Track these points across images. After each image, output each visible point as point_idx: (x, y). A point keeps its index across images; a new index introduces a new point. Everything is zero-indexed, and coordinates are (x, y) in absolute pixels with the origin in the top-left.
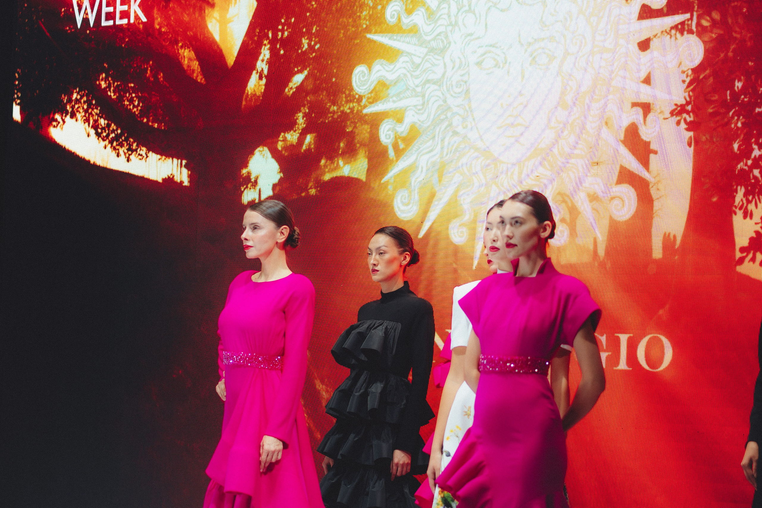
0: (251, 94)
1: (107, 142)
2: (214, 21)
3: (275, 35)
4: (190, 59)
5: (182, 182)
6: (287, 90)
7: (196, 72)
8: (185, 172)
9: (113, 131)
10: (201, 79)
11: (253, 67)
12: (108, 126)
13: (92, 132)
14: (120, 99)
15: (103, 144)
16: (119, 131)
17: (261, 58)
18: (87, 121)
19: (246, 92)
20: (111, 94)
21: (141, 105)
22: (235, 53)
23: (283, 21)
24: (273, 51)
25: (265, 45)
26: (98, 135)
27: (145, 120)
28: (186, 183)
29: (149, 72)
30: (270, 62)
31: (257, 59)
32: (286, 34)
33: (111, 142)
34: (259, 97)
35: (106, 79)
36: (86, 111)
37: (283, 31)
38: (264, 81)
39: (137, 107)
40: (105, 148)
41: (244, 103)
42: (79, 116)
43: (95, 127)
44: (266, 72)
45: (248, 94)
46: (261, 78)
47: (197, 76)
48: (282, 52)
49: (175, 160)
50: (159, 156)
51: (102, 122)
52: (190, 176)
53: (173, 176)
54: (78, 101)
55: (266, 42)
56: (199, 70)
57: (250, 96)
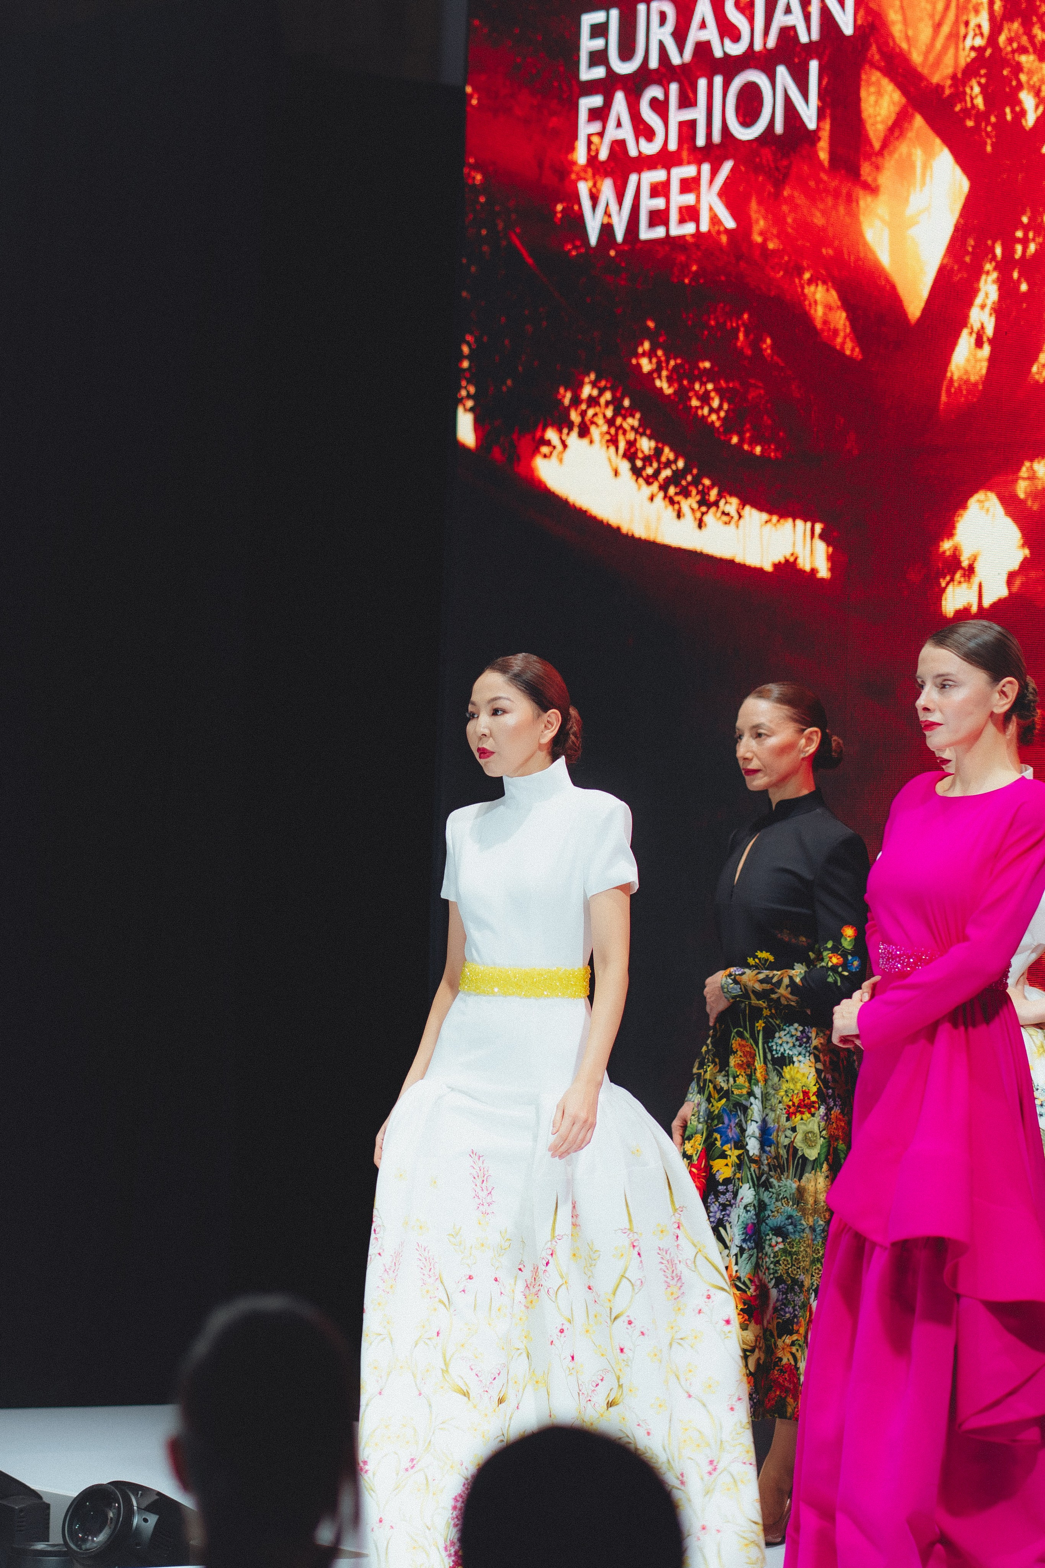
0: (960, 379)
1: (655, 487)
2: (878, 223)
3: (1008, 251)
4: (828, 307)
5: (814, 571)
6: (1035, 369)
7: (842, 334)
8: (821, 549)
9: (668, 464)
10: (853, 350)
11: (962, 321)
12: (658, 452)
13: (625, 466)
14: (683, 394)
15: (647, 490)
16: (681, 464)
17: (978, 301)
18: (613, 441)
19: (949, 374)
20: (662, 384)
21: (726, 406)
22: (925, 293)
23: (1025, 220)
24: (1006, 286)
25: (988, 273)
26: (637, 472)
27: (735, 440)
28: (824, 572)
29: (741, 336)
30: (999, 311)
31: (970, 304)
32: (1032, 248)
33: (664, 488)
34: (975, 385)
35: (650, 355)
36: (610, 422)
37: (1025, 242)
38: (987, 349)
39: (717, 411)
40: (652, 498)
41: (944, 398)
42: (595, 432)
43: (630, 455)
44: (990, 331)
45: (951, 380)
46: (979, 344)
47: (843, 343)
48: (1024, 287)
49: (799, 523)
50: (765, 516)
51: (646, 445)
52: (830, 558)
53: (796, 559)
54: (593, 401)
55: (988, 267)
56: (848, 330)
57: (956, 384)
